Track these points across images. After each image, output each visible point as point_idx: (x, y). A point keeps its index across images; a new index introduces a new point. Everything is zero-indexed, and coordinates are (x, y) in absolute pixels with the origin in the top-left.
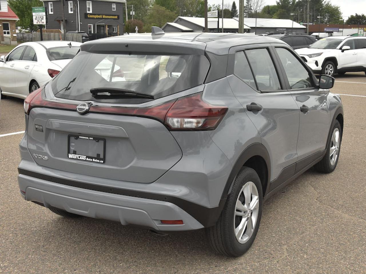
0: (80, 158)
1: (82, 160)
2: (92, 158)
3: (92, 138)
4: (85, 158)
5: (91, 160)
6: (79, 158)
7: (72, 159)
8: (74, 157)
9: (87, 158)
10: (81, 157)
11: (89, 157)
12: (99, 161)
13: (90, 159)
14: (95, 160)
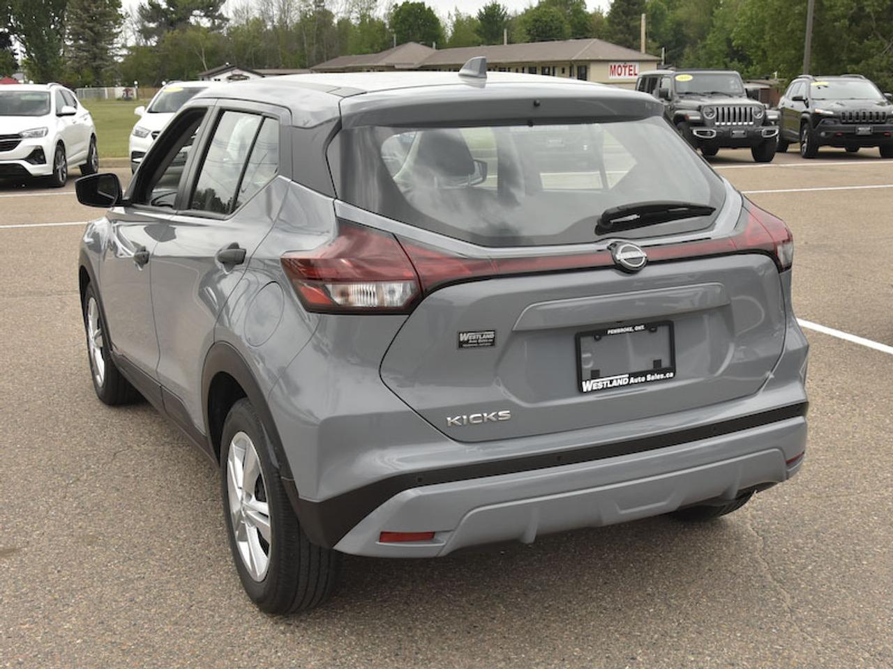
0: (615, 384)
1: (620, 386)
2: (644, 374)
3: (642, 327)
4: (624, 379)
5: (643, 379)
6: (611, 383)
7: (593, 391)
8: (597, 386)
9: (632, 378)
10: (615, 381)
11: (635, 375)
12: (662, 376)
13: (639, 378)
14: (653, 377)
